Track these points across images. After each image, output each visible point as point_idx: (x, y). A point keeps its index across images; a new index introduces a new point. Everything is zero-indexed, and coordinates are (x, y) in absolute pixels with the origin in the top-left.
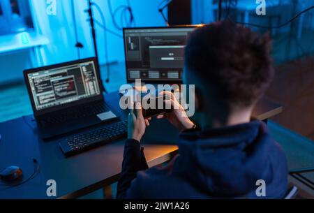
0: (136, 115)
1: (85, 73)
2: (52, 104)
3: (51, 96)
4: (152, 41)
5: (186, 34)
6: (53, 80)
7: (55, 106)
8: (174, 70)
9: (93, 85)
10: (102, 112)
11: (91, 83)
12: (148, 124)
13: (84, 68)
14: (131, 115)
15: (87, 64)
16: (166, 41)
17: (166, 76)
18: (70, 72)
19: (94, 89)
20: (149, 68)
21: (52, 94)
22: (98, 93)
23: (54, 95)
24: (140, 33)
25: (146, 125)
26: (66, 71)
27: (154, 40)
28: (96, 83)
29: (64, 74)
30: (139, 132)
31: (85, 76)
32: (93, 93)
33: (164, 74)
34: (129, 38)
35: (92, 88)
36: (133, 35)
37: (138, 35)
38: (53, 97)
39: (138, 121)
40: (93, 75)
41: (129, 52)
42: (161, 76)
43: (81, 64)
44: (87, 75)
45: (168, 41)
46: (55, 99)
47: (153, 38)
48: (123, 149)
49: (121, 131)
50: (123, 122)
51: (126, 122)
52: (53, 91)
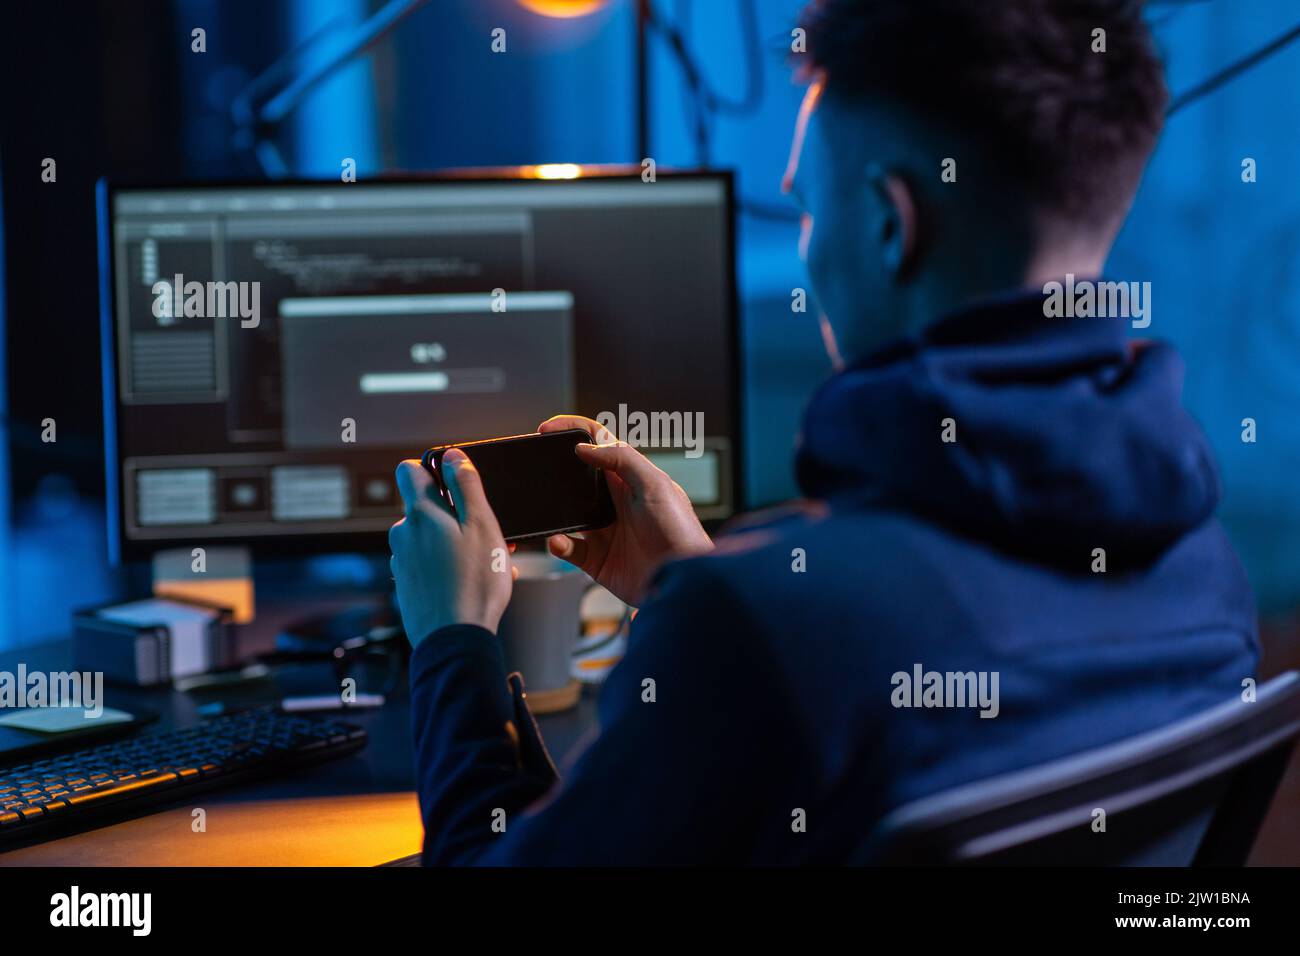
4: (301, 270)
5: (521, 222)
16: (389, 268)
20: (278, 446)
24: (223, 217)
27: (321, 263)
33: (376, 490)
34: (149, 253)
36: (176, 230)
37: (212, 229)
41: (145, 343)
42: (358, 499)
45: (409, 268)
47: (306, 246)
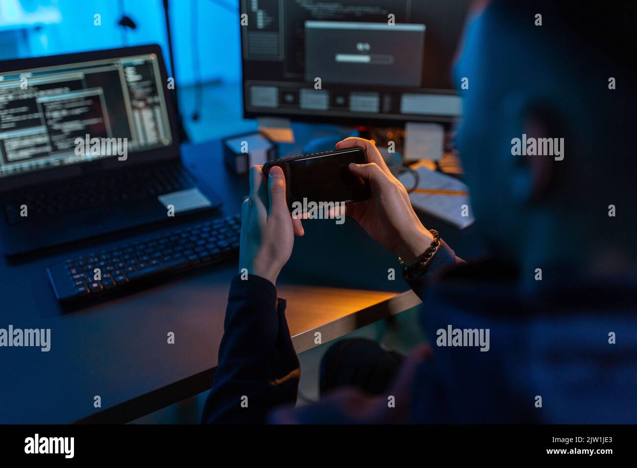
0: (268, 204)
1: (133, 85)
2: (41, 162)
3: (40, 140)
4: (314, 8)
6: (43, 98)
7: (49, 170)
8: (365, 89)
9: (154, 119)
10: (174, 190)
11: (147, 114)
12: (302, 232)
13: (130, 71)
14: (252, 204)
15: (138, 60)
17: (347, 104)
18: (91, 81)
19: (156, 128)
20: (303, 80)
21: (40, 135)
22: (166, 141)
23: (45, 139)
25: (296, 236)
26: (79, 75)
27: (321, 6)
28: (161, 112)
29: (74, 85)
30: (273, 253)
31: (132, 95)
32: (152, 139)
33: (340, 100)
35: (149, 125)
38: (43, 145)
39: (272, 221)
40: (154, 93)
42: (332, 103)
43: (124, 61)
44: (139, 92)
46: (48, 149)
48: (225, 302)
49: (222, 243)
50: (228, 218)
51: (238, 222)
52: (42, 129)
